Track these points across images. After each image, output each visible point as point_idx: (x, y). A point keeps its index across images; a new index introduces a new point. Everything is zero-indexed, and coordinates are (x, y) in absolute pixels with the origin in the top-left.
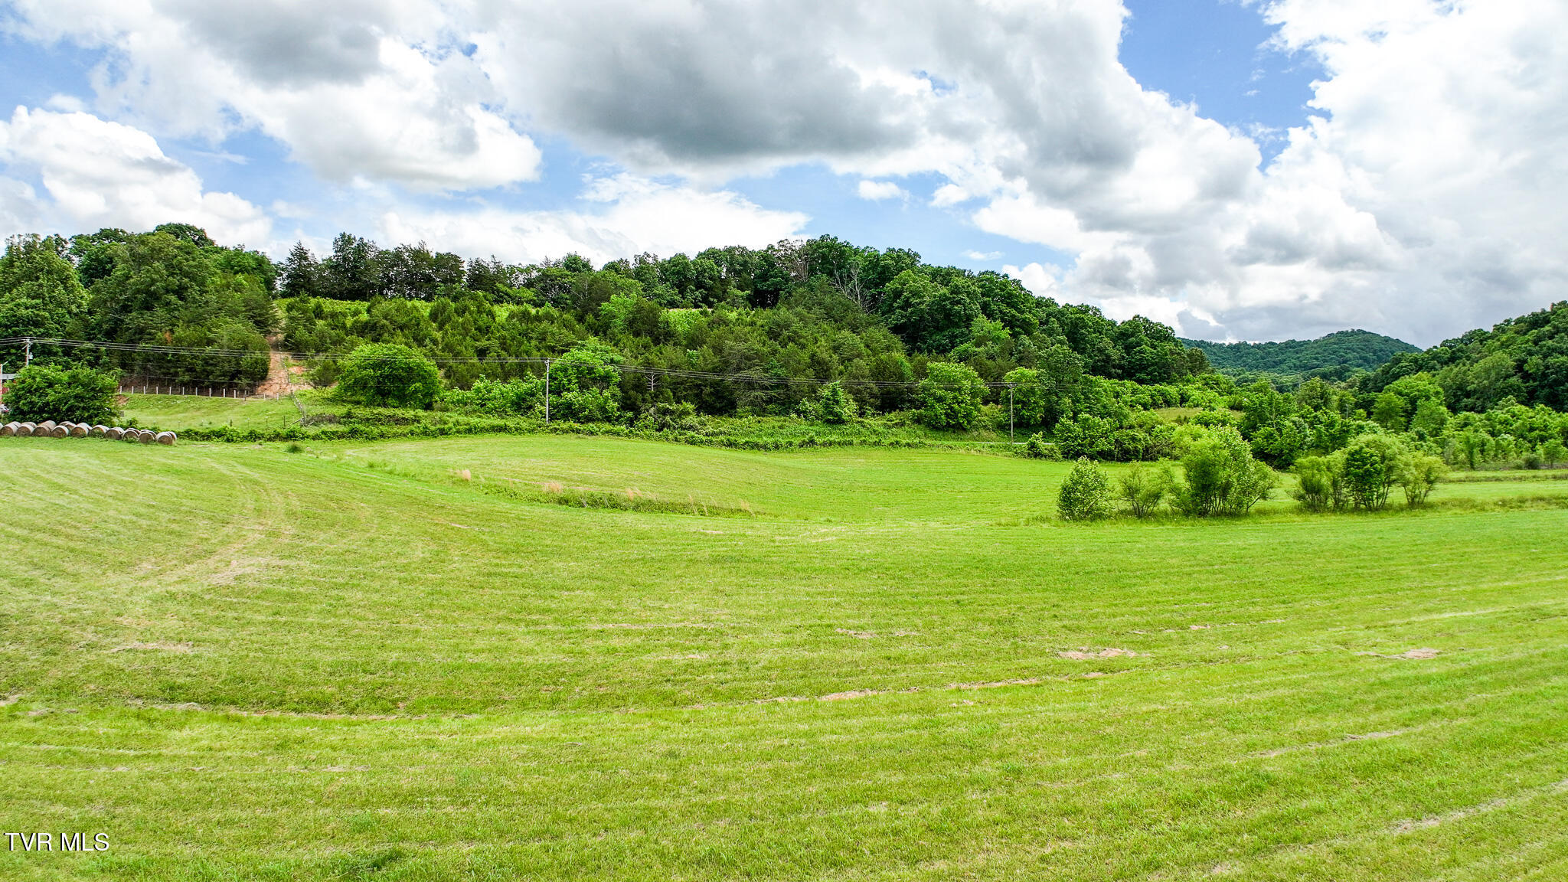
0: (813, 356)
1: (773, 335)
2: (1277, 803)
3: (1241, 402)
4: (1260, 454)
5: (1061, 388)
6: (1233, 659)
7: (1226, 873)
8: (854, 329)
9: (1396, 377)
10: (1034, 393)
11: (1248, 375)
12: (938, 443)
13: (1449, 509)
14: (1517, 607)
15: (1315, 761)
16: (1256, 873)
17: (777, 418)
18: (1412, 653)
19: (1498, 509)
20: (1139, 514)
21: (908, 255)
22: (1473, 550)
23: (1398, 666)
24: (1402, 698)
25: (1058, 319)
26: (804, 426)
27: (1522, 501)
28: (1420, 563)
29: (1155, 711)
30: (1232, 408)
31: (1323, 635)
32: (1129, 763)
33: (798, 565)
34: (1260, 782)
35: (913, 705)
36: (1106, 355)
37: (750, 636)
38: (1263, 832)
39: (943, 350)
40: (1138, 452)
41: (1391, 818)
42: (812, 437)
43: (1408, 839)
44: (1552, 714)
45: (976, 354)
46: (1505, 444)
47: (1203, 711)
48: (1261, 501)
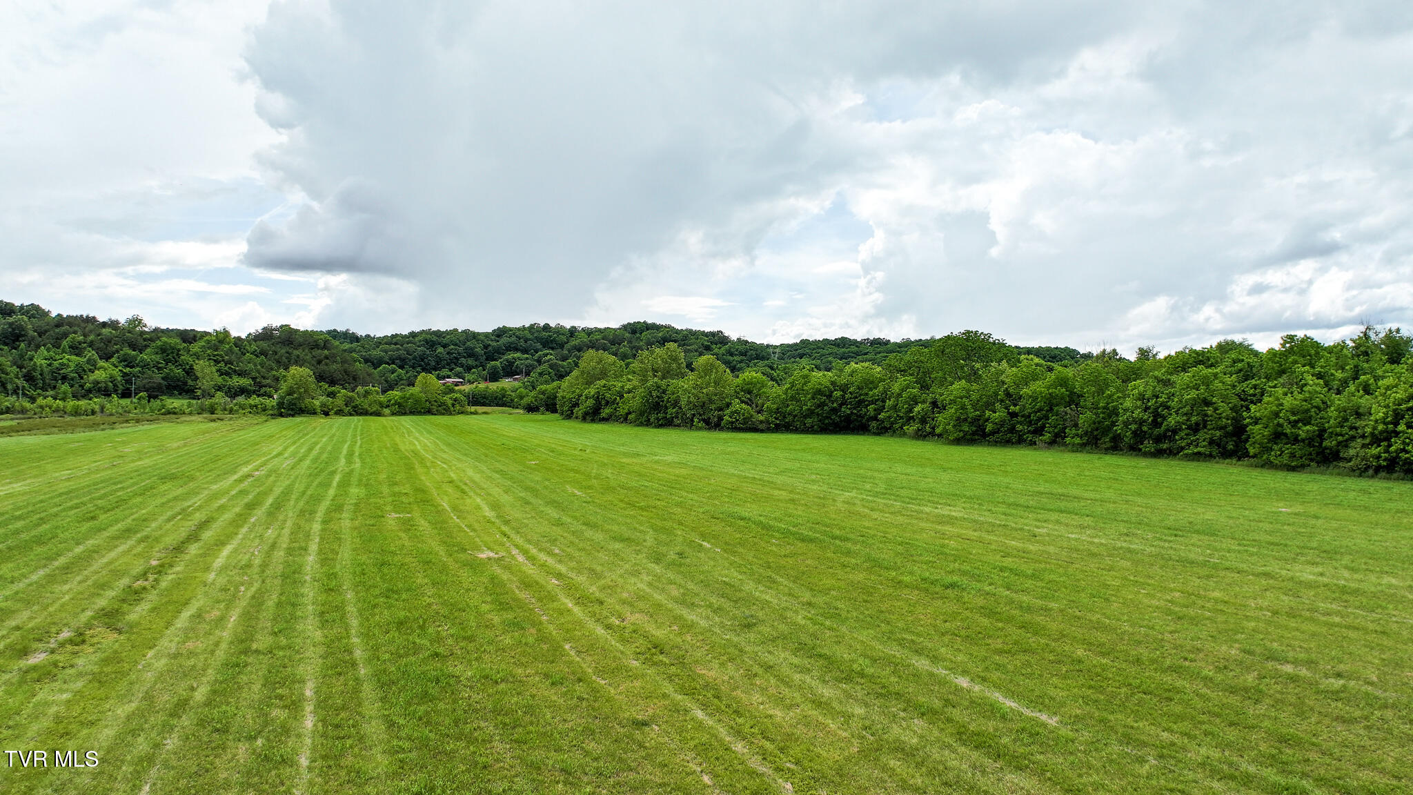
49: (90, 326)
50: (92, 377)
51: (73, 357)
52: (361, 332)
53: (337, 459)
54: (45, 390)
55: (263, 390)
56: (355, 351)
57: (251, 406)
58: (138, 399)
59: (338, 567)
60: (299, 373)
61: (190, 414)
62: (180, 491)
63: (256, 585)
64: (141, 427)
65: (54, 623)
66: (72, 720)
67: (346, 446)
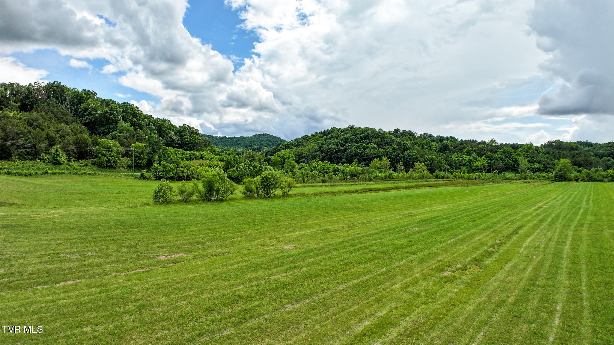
0: (47, 134)
1: (30, 124)
2: (243, 305)
3: (223, 159)
4: (230, 178)
5: (154, 152)
6: (223, 254)
7: (228, 333)
8: (66, 123)
9: (279, 151)
10: (143, 153)
11: (226, 148)
12: (103, 173)
13: (296, 197)
14: (320, 229)
15: (255, 288)
16: (239, 332)
17: (31, 162)
18: (286, 247)
19: (313, 196)
20: (185, 201)
21: (92, 93)
22: (305, 210)
23: (282, 252)
24: (284, 263)
25: (154, 124)
26: (43, 165)
27: (321, 193)
28: (287, 216)
29: (195, 276)
30: (220, 161)
31: (255, 243)
32: (186, 297)
33: (42, 227)
34: (236, 298)
35: (97, 284)
36: (172, 139)
37: (22, 260)
38: (239, 316)
39: (105, 134)
40: (184, 177)
41: (284, 305)
42: (47, 170)
43: (290, 312)
44: (334, 264)
45: (119, 136)
46: (315, 174)
47: (213, 274)
48: (231, 195)
49: (474, 144)
50: (475, 164)
51: (468, 157)
52: (593, 142)
53: (581, 202)
54: (456, 169)
55: (548, 170)
56: (590, 151)
57: (543, 177)
58: (494, 173)
59: (579, 252)
60: (564, 161)
61: (516, 179)
62: (510, 212)
63: (541, 257)
64: (495, 185)
65: (455, 261)
66: (457, 300)
67: (586, 196)
